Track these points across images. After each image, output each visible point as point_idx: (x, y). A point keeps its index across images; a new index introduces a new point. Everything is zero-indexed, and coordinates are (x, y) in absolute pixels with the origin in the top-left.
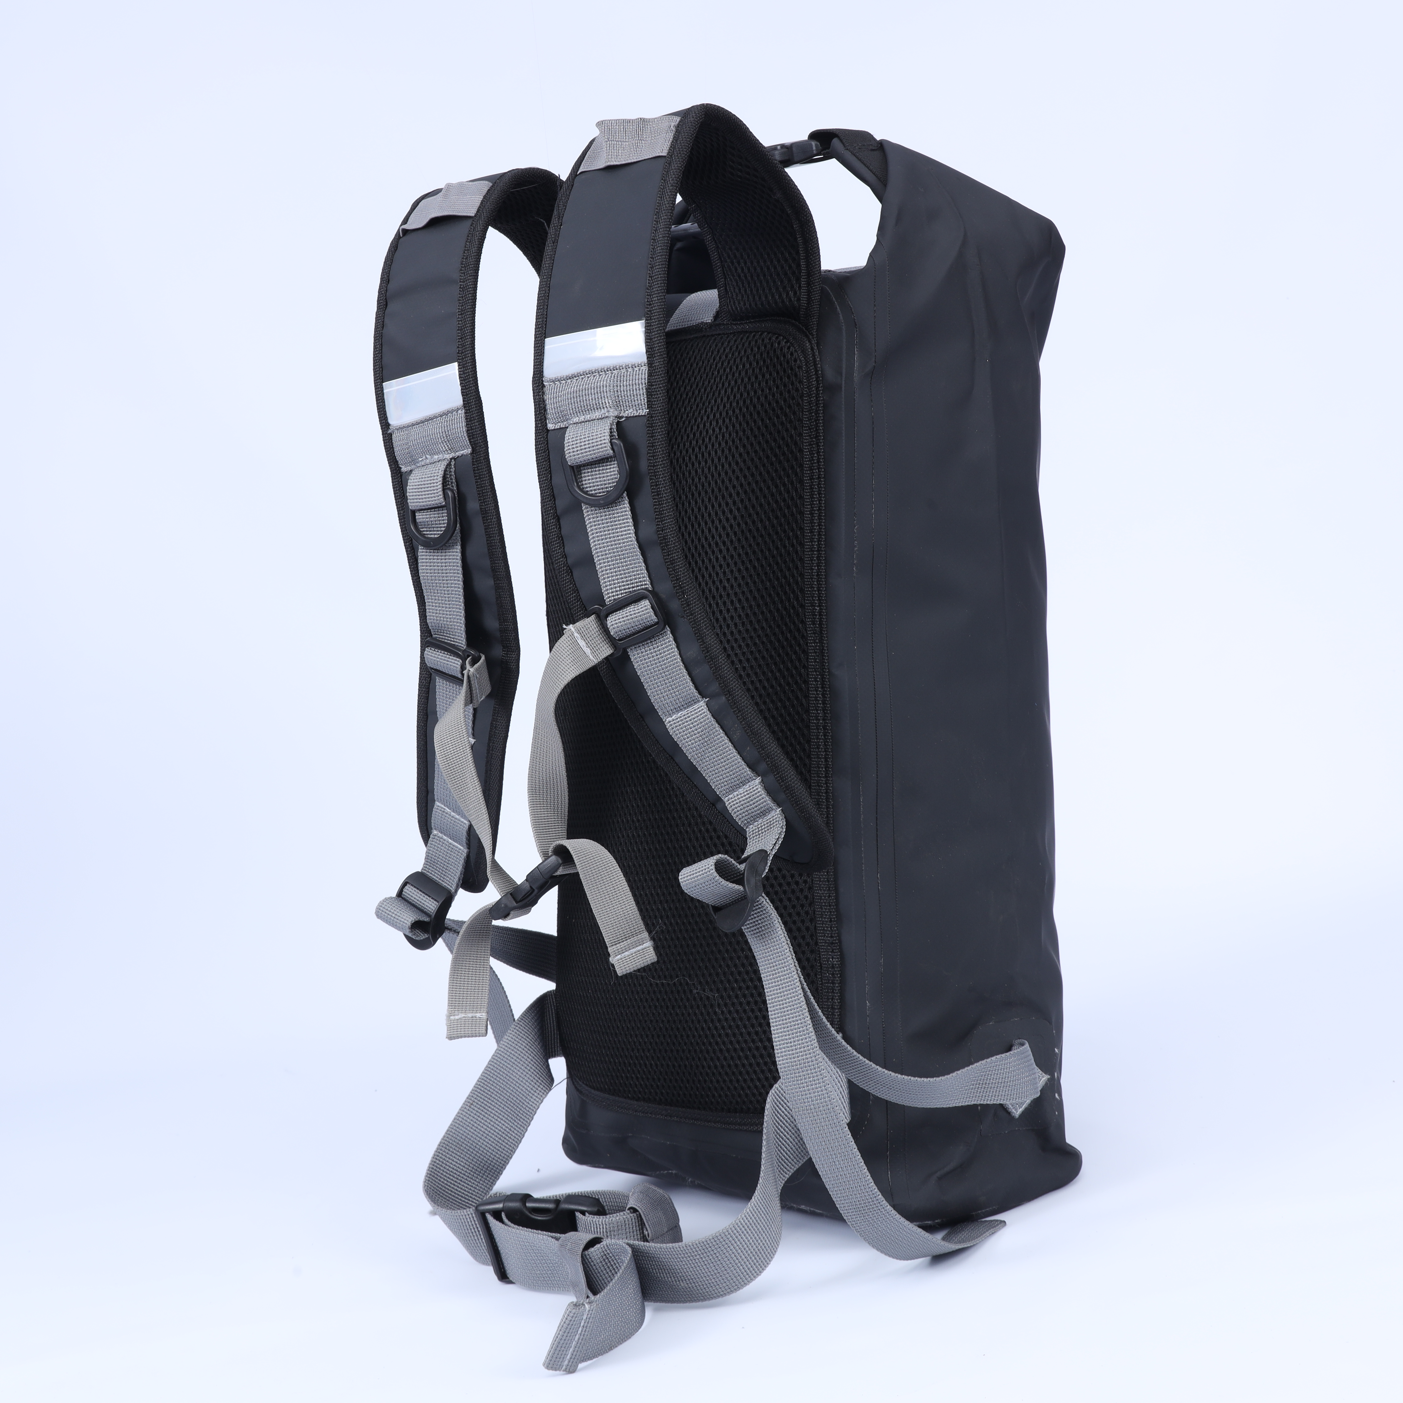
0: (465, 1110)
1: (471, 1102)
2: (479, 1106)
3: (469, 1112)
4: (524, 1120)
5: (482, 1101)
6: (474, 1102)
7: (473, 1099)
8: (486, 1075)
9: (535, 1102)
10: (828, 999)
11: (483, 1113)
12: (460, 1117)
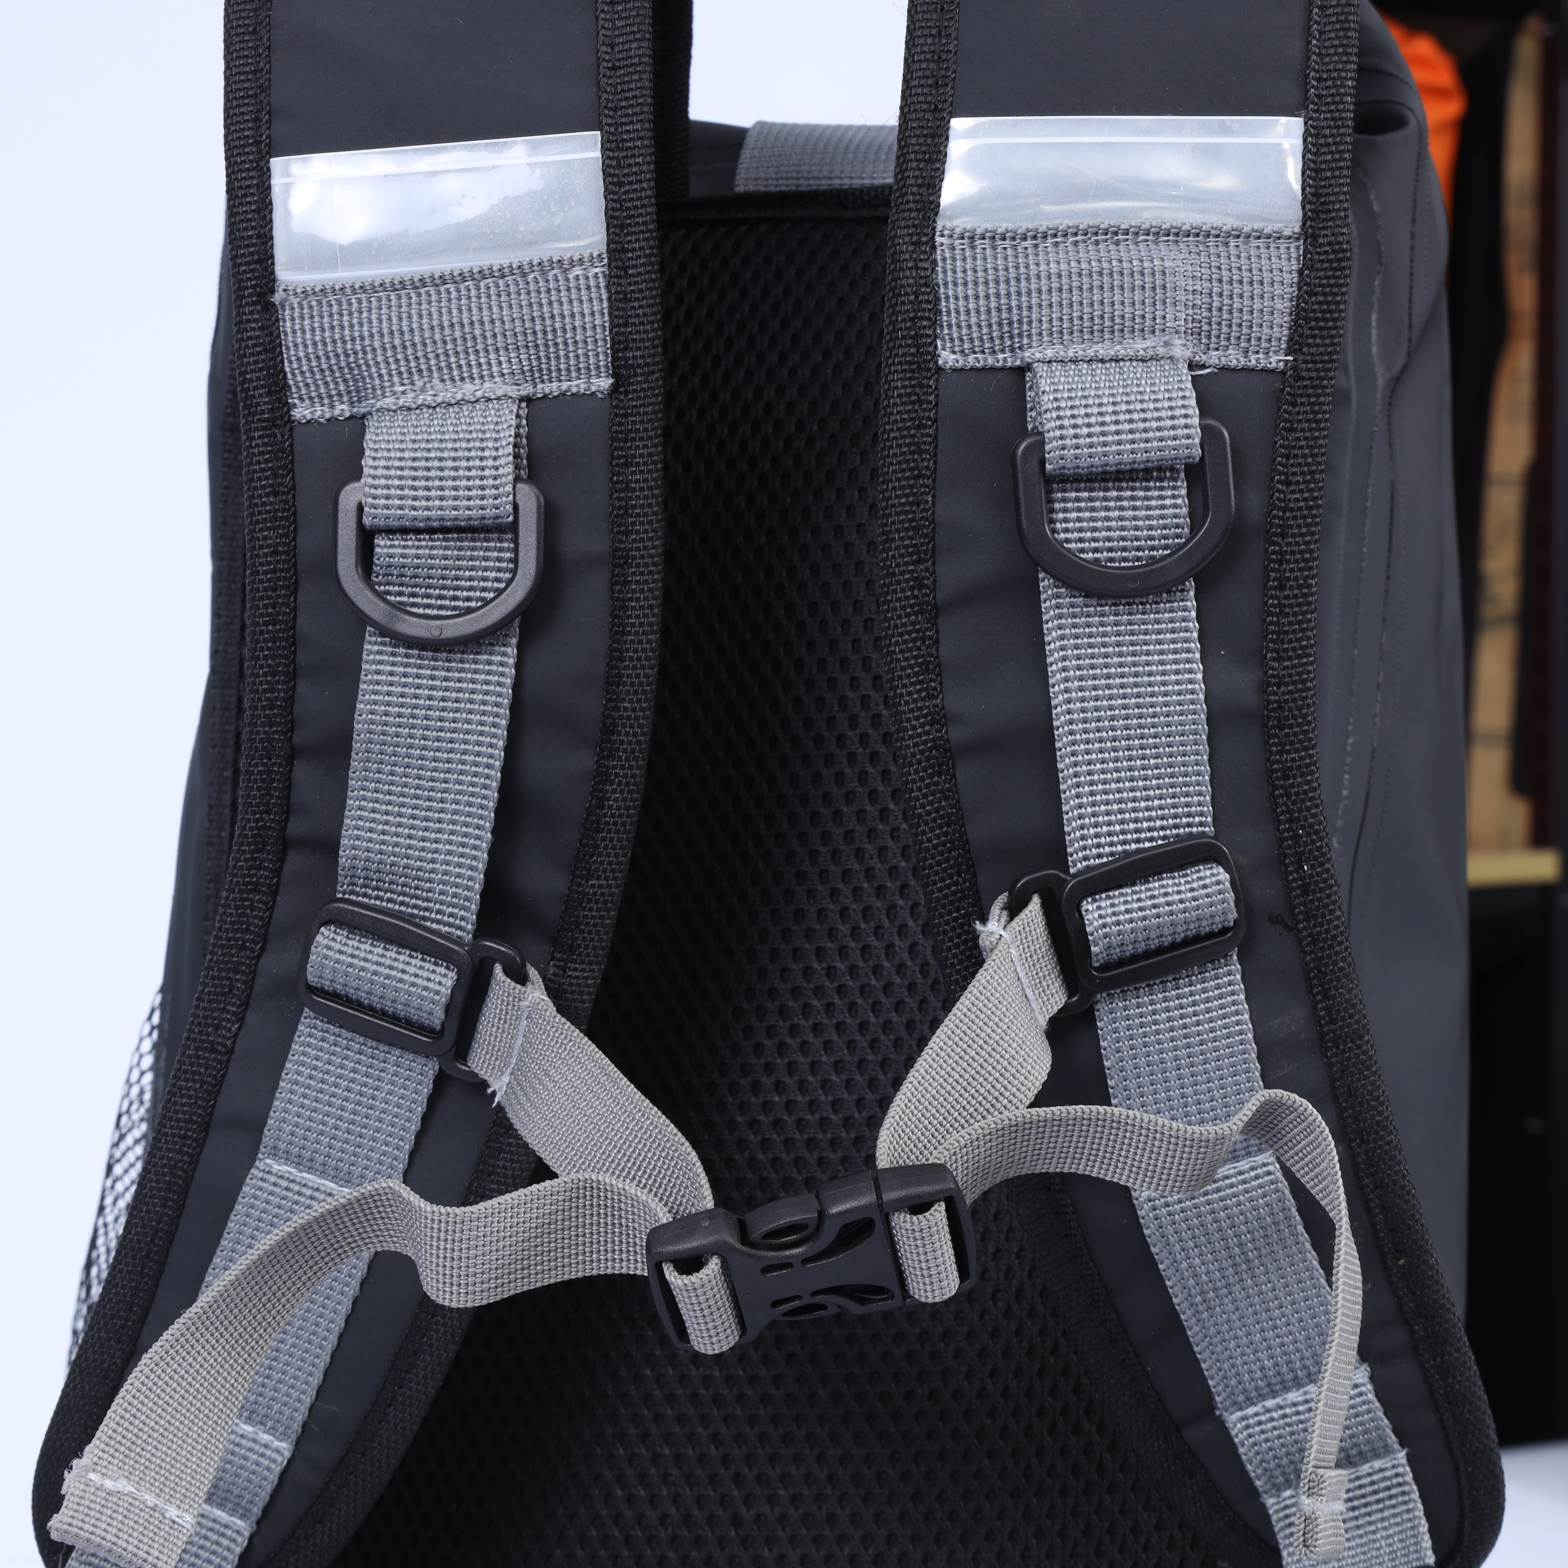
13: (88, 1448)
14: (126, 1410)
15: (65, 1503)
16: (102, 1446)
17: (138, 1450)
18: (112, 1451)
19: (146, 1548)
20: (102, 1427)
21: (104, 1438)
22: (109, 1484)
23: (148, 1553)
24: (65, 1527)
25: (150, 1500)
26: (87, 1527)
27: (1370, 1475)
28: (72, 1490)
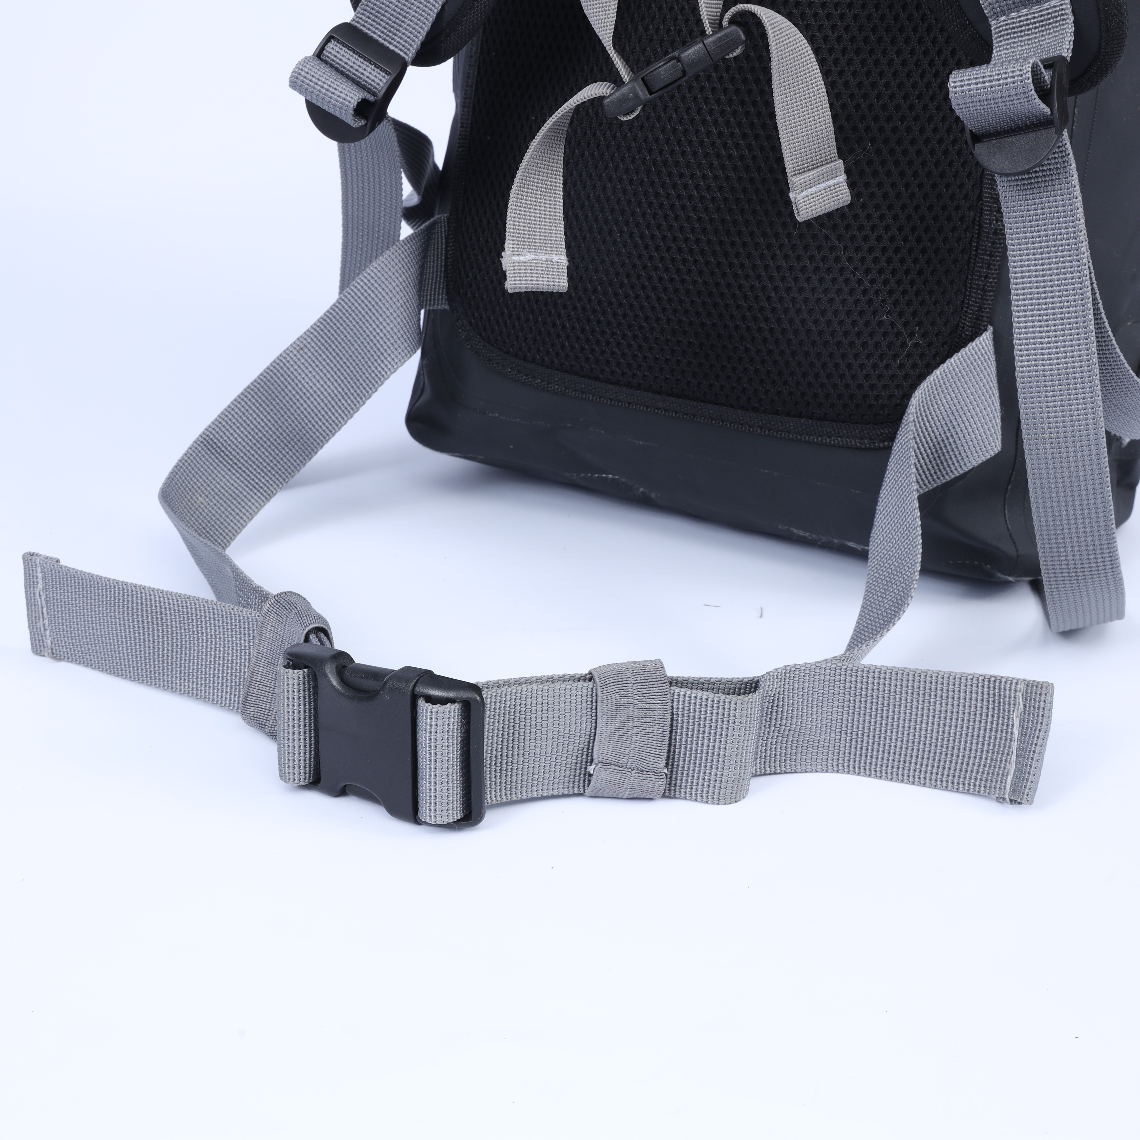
0: (291, 354)
1: (302, 346)
2: (310, 354)
3: (295, 358)
4: (365, 388)
5: (317, 348)
6: (306, 346)
7: (305, 342)
8: (331, 316)
9: (386, 369)
10: (980, 276)
11: (313, 365)
12: (281, 361)
13: (506, 245)
14: (514, 221)
15: (507, 274)
16: (511, 242)
17: (527, 236)
18: (516, 242)
19: (552, 280)
20: (507, 234)
21: (511, 238)
22: (522, 258)
23: (554, 282)
24: (514, 286)
25: (544, 257)
26: (523, 282)
27: (1048, 9)
28: (508, 269)
